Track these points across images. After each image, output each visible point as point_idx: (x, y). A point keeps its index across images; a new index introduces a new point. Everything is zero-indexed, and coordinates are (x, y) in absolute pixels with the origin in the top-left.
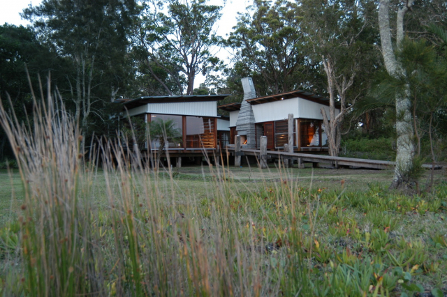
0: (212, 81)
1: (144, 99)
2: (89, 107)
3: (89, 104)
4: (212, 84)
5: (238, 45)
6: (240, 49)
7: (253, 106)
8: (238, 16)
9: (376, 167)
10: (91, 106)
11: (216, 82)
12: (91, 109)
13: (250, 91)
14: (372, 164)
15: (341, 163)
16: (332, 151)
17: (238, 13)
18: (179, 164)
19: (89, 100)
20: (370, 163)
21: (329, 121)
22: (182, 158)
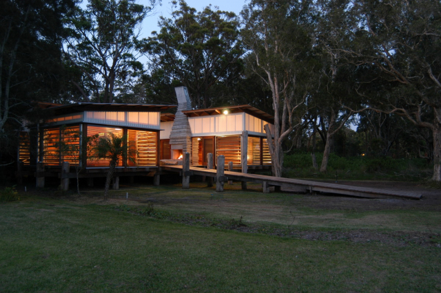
0: (118, 87)
1: (82, 105)
2: (6, 113)
3: (7, 108)
4: (118, 89)
5: (157, 51)
6: (157, 56)
7: (189, 118)
8: (160, 20)
9: (358, 194)
10: (10, 110)
11: (122, 87)
12: (9, 115)
13: (186, 101)
14: (354, 191)
15: (315, 189)
16: (276, 170)
17: (162, 18)
18: (117, 185)
19: (6, 102)
20: (350, 191)
21: (273, 138)
22: (120, 178)
